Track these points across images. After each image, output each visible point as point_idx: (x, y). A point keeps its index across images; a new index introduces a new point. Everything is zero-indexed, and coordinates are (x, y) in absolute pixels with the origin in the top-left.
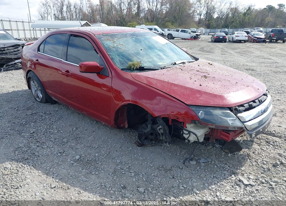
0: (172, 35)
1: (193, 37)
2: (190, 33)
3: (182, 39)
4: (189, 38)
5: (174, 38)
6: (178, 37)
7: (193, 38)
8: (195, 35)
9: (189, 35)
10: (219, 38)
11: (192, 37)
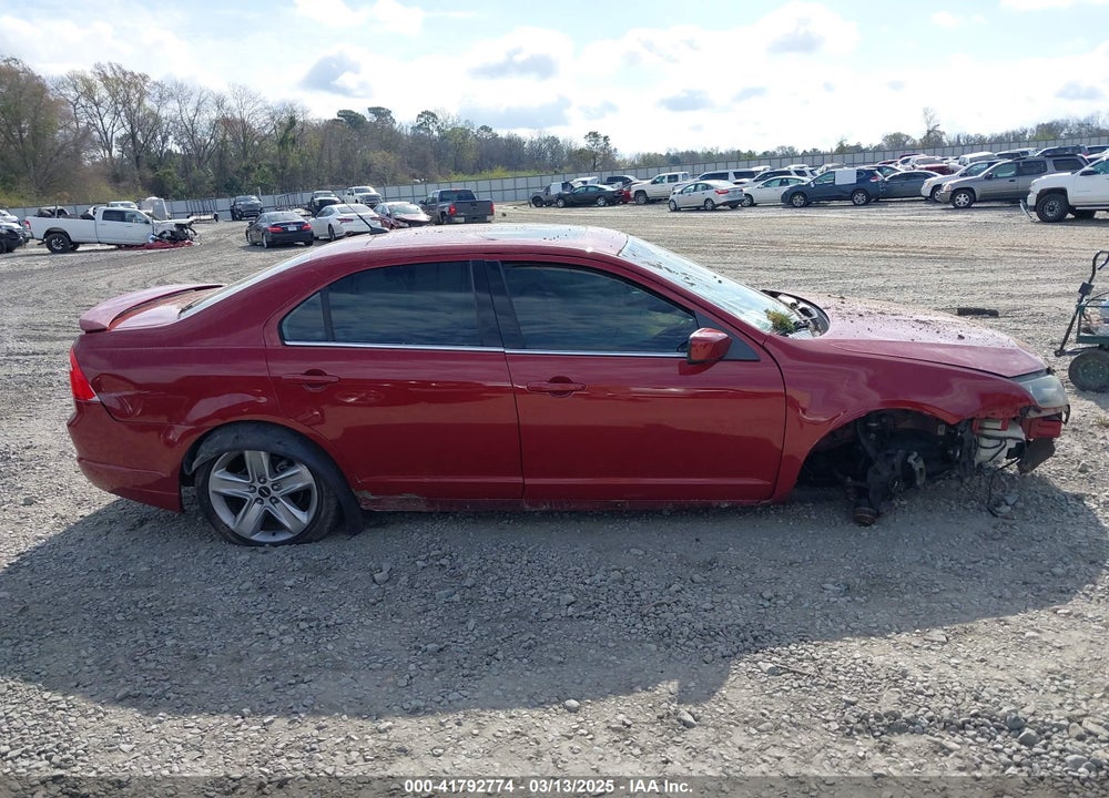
0: (69, 237)
1: (165, 235)
2: (147, 222)
3: (120, 247)
4: (151, 241)
5: (77, 244)
6: (96, 240)
7: (168, 238)
8: (175, 229)
9: (148, 229)
10: (287, 231)
11: (160, 236)
